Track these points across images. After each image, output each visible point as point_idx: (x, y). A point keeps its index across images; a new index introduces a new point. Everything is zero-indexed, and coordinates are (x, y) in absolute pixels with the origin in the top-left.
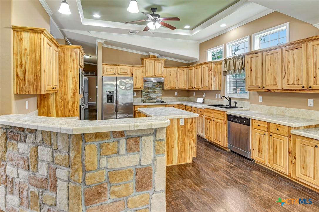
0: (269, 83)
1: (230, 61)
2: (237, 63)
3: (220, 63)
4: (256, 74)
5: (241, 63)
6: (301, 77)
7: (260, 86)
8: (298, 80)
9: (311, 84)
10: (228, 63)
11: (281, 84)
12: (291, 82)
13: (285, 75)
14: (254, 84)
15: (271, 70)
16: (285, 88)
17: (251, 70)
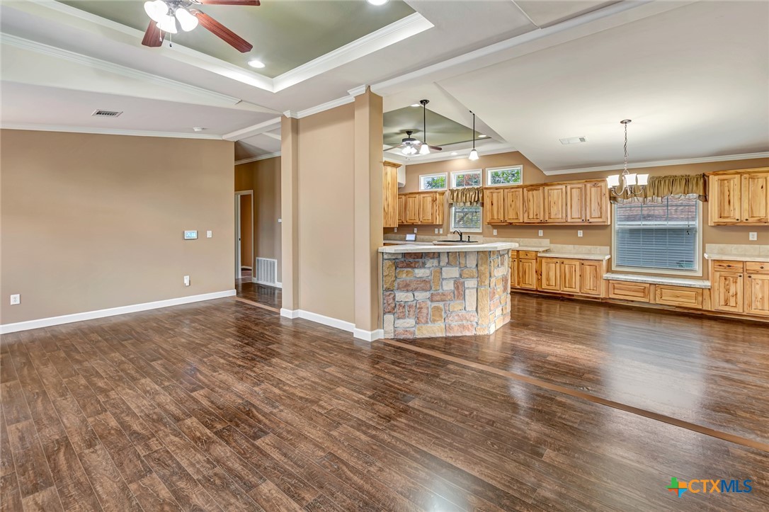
0: (511, 217)
1: (458, 194)
2: (468, 195)
3: (443, 194)
4: (498, 209)
5: (473, 196)
6: (540, 213)
7: (502, 219)
8: (537, 215)
9: (547, 218)
10: (455, 195)
11: (523, 218)
12: (531, 216)
13: (527, 211)
14: (496, 217)
15: (513, 206)
16: (525, 221)
17: (492, 204)
